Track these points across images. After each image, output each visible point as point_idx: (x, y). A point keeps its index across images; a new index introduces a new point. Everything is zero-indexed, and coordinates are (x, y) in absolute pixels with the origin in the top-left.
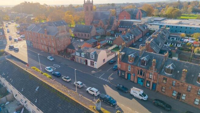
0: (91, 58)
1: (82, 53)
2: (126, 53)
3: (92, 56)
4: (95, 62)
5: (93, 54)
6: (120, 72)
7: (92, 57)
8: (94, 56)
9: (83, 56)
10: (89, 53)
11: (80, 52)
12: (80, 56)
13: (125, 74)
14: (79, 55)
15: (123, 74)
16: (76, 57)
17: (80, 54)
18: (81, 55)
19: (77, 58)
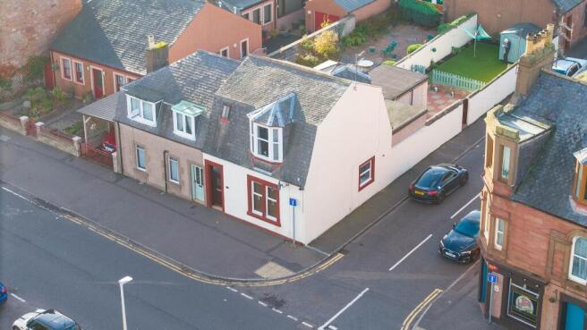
0: (256, 152)
1: (175, 109)
2: (553, 129)
3: (263, 133)
4: (287, 192)
5: (275, 124)
6: (497, 288)
7: (264, 148)
8: (276, 139)
9: (184, 134)
10: (238, 112)
11: (165, 97)
12: (164, 129)
13: (538, 304)
14: (153, 123)
15: (525, 305)
16: (126, 135)
17: (164, 114)
18: (170, 124)
19: (138, 147)
